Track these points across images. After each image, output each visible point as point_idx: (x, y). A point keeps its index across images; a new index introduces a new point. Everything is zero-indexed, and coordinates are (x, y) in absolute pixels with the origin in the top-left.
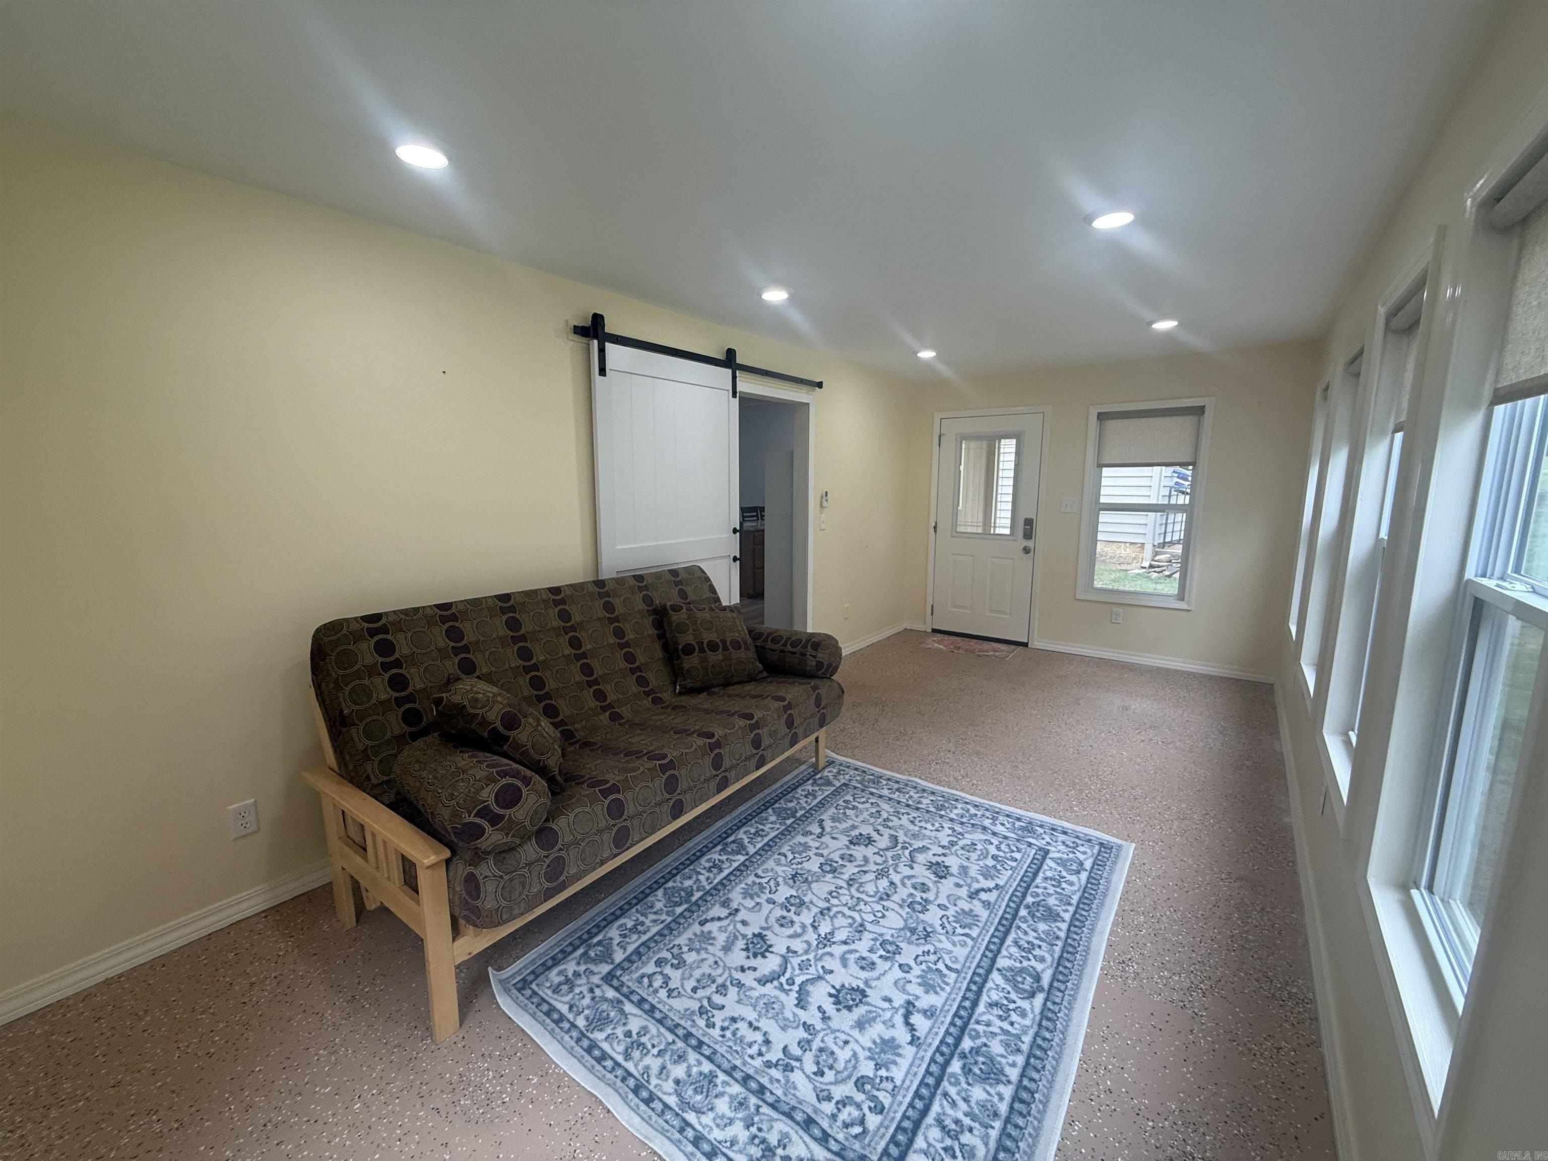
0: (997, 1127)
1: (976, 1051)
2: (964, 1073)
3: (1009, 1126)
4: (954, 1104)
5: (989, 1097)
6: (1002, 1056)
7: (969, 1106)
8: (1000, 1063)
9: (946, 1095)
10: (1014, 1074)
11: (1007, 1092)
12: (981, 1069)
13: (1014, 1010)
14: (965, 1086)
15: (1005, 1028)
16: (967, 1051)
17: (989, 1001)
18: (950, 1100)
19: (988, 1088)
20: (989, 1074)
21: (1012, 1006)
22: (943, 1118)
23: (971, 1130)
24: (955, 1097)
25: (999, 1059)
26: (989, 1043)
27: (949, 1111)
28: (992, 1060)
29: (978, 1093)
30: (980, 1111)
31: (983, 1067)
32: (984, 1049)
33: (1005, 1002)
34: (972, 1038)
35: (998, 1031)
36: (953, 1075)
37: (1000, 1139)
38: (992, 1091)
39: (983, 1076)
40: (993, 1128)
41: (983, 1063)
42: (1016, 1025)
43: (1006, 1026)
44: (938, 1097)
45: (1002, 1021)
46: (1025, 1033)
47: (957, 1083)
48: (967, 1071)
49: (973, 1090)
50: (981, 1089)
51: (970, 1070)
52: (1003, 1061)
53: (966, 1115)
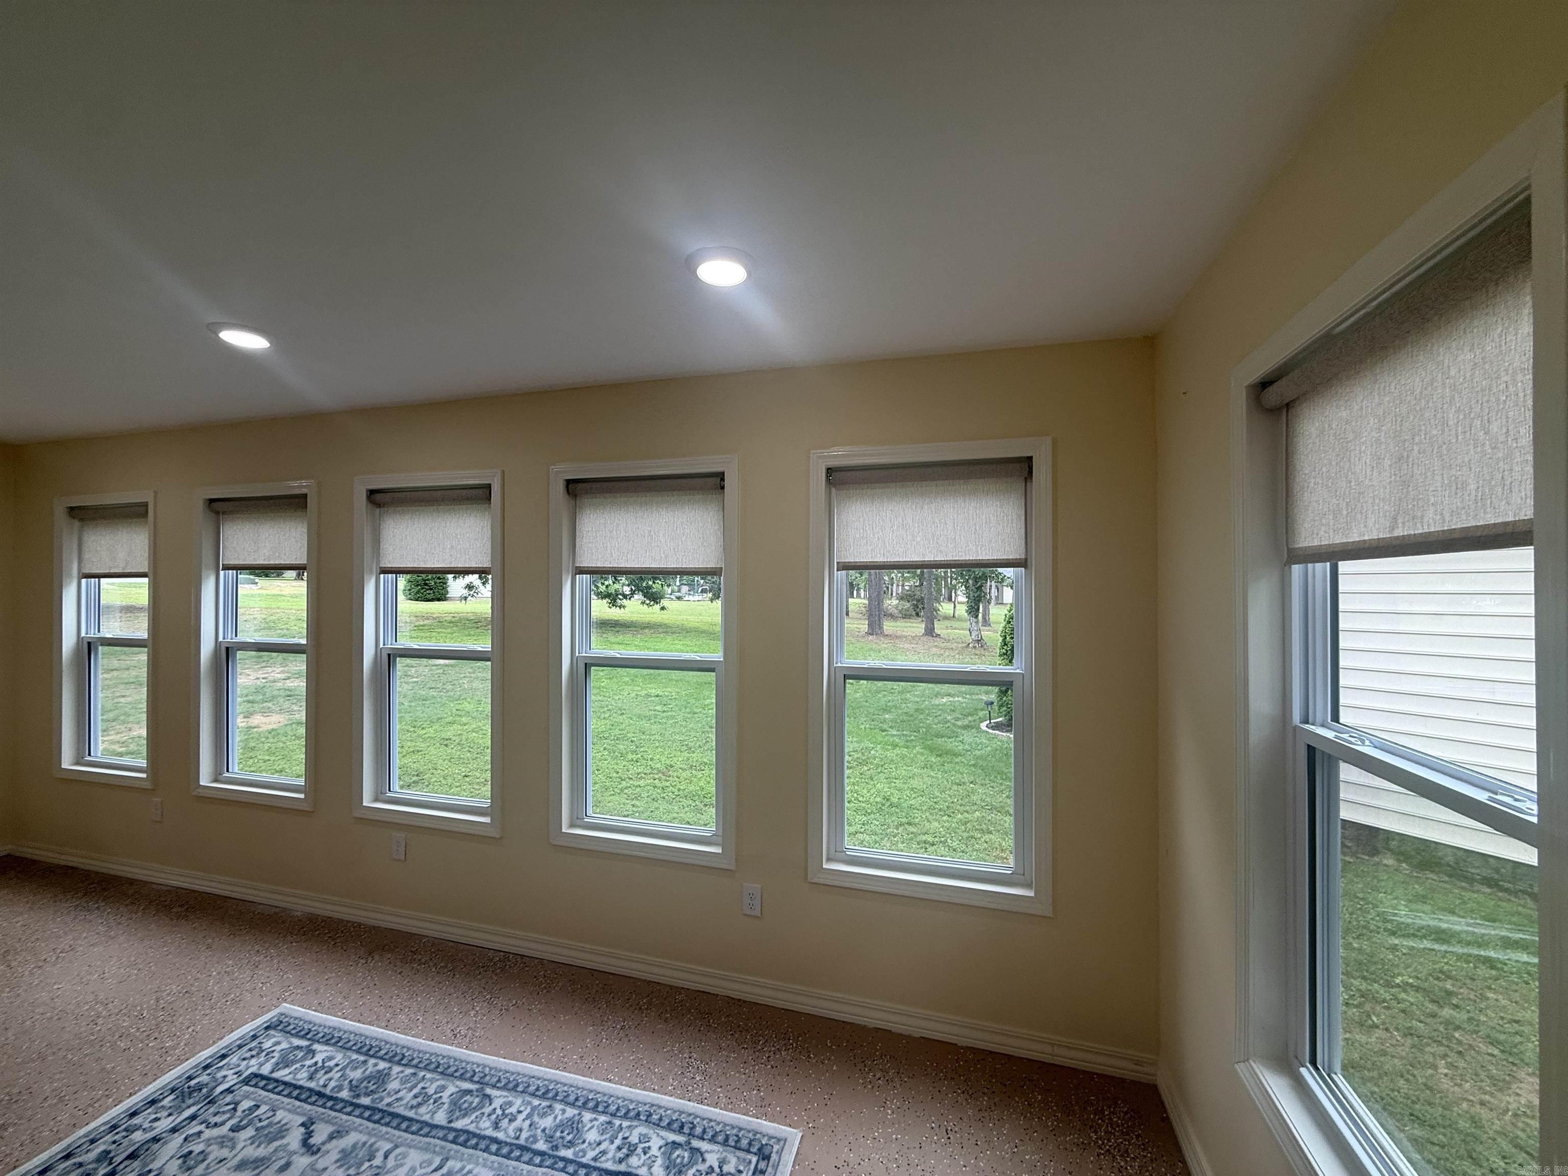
0: (620, 1122)
1: (549, 1138)
2: (573, 1146)
3: (618, 1114)
4: (604, 1153)
5: (595, 1127)
6: (555, 1118)
7: (605, 1140)
8: (561, 1121)
9: (595, 1159)
10: (571, 1112)
11: (587, 1116)
12: (568, 1134)
13: (504, 1111)
14: (586, 1144)
15: (524, 1117)
16: (550, 1145)
17: (491, 1129)
18: (600, 1155)
19: (586, 1129)
20: (573, 1128)
21: (499, 1112)
22: (617, 1159)
23: (626, 1138)
24: (597, 1151)
25: (558, 1121)
26: (542, 1127)
27: (610, 1155)
28: (557, 1126)
29: (592, 1136)
30: (607, 1133)
31: (566, 1132)
32: (547, 1131)
33: (494, 1117)
34: (535, 1141)
35: (528, 1122)
36: (575, 1154)
37: (631, 1118)
38: (589, 1125)
39: (575, 1132)
40: (621, 1125)
41: (562, 1132)
42: (521, 1109)
43: (521, 1117)
44: (598, 1164)
45: (516, 1119)
46: (529, 1103)
47: (584, 1152)
48: (571, 1145)
49: (589, 1138)
50: (588, 1133)
51: (569, 1142)
52: (559, 1117)
53: (612, 1142)
